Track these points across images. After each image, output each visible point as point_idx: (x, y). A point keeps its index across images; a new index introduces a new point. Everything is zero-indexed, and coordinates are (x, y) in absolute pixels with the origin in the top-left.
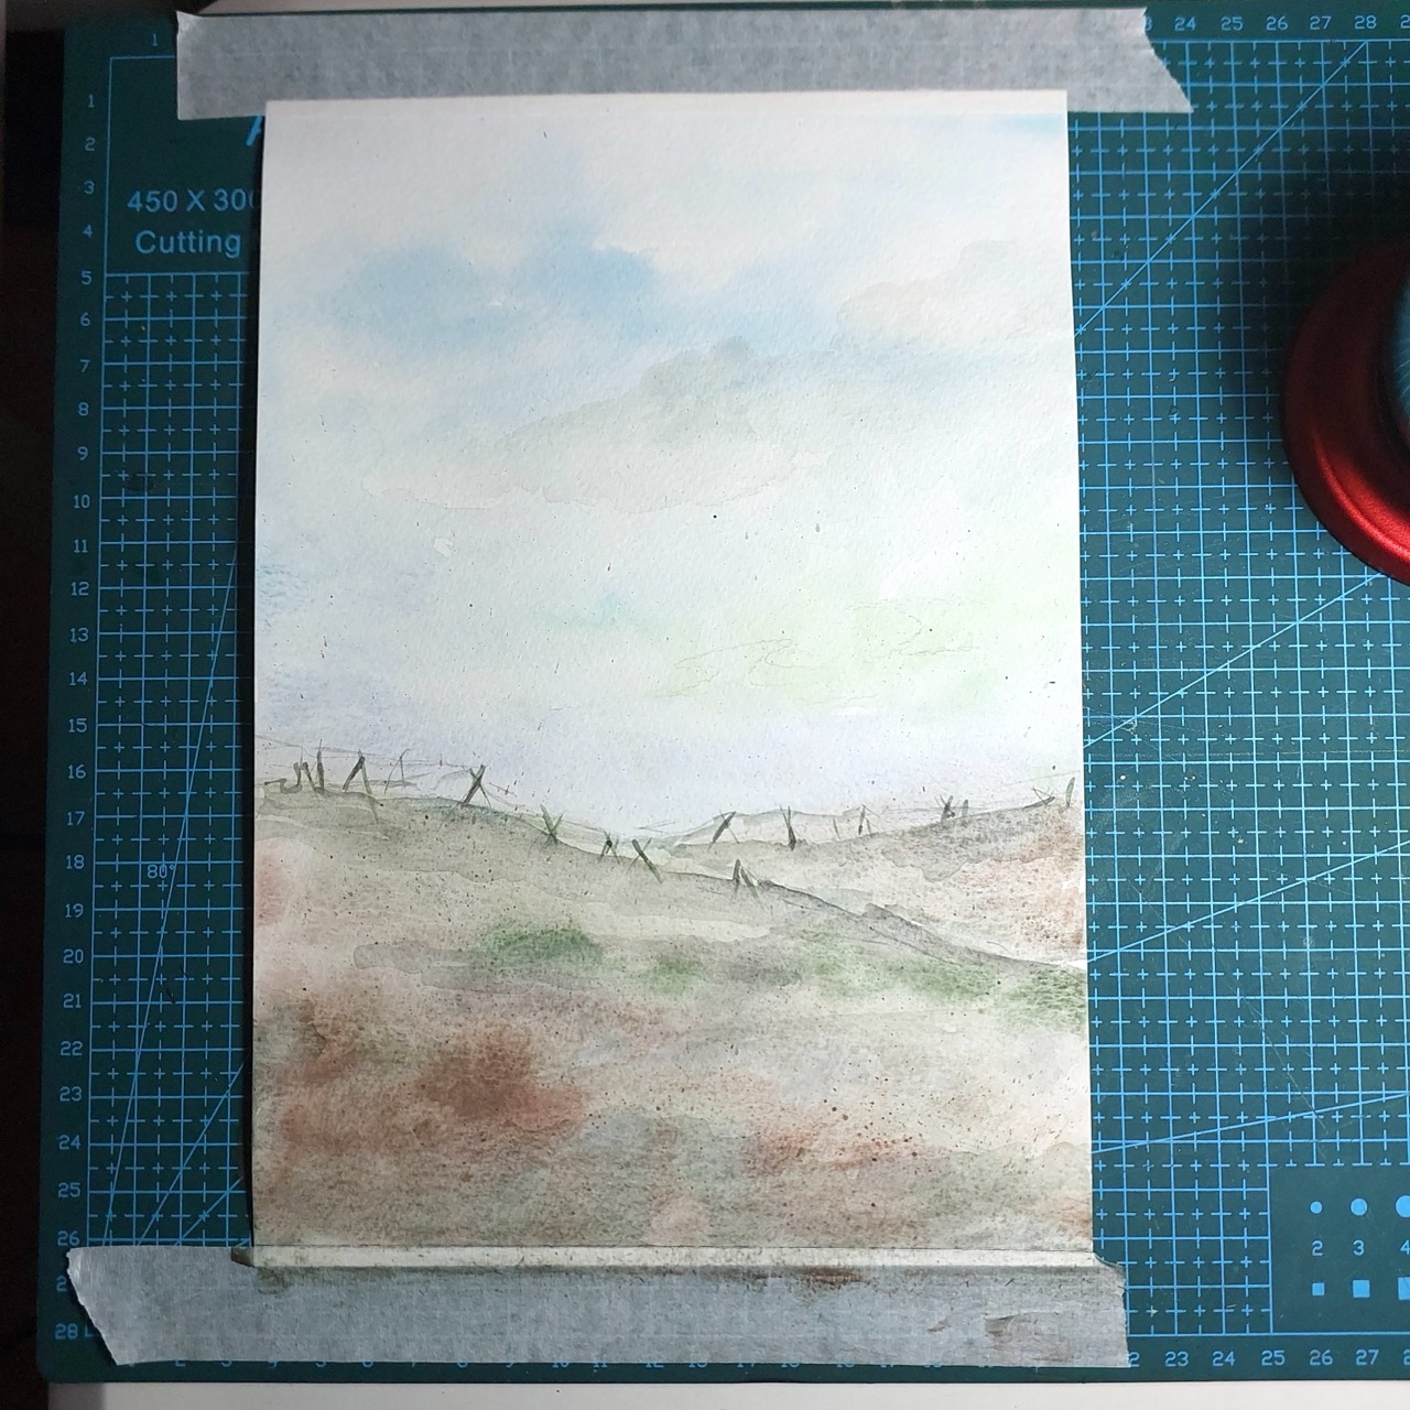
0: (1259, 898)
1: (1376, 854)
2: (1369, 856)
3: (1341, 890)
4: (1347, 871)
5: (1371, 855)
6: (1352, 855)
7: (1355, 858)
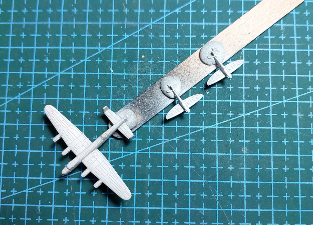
0: (217, 124)
1: (285, 101)
2: (280, 102)
3: (264, 120)
4: (268, 110)
5: (282, 102)
6: (271, 101)
7: (273, 103)
